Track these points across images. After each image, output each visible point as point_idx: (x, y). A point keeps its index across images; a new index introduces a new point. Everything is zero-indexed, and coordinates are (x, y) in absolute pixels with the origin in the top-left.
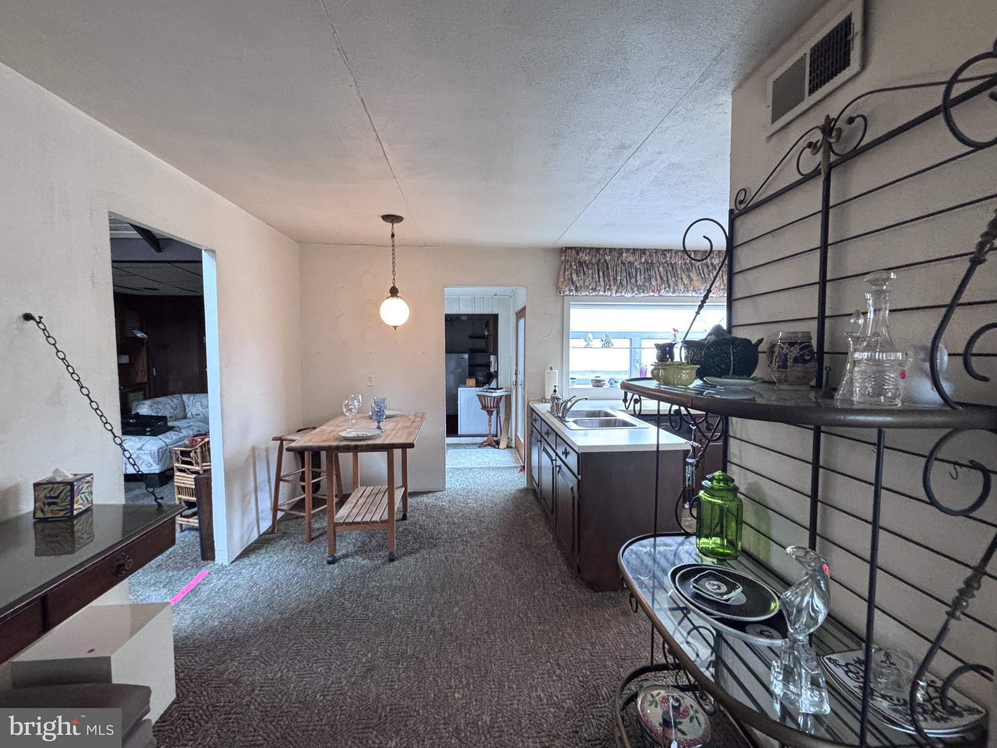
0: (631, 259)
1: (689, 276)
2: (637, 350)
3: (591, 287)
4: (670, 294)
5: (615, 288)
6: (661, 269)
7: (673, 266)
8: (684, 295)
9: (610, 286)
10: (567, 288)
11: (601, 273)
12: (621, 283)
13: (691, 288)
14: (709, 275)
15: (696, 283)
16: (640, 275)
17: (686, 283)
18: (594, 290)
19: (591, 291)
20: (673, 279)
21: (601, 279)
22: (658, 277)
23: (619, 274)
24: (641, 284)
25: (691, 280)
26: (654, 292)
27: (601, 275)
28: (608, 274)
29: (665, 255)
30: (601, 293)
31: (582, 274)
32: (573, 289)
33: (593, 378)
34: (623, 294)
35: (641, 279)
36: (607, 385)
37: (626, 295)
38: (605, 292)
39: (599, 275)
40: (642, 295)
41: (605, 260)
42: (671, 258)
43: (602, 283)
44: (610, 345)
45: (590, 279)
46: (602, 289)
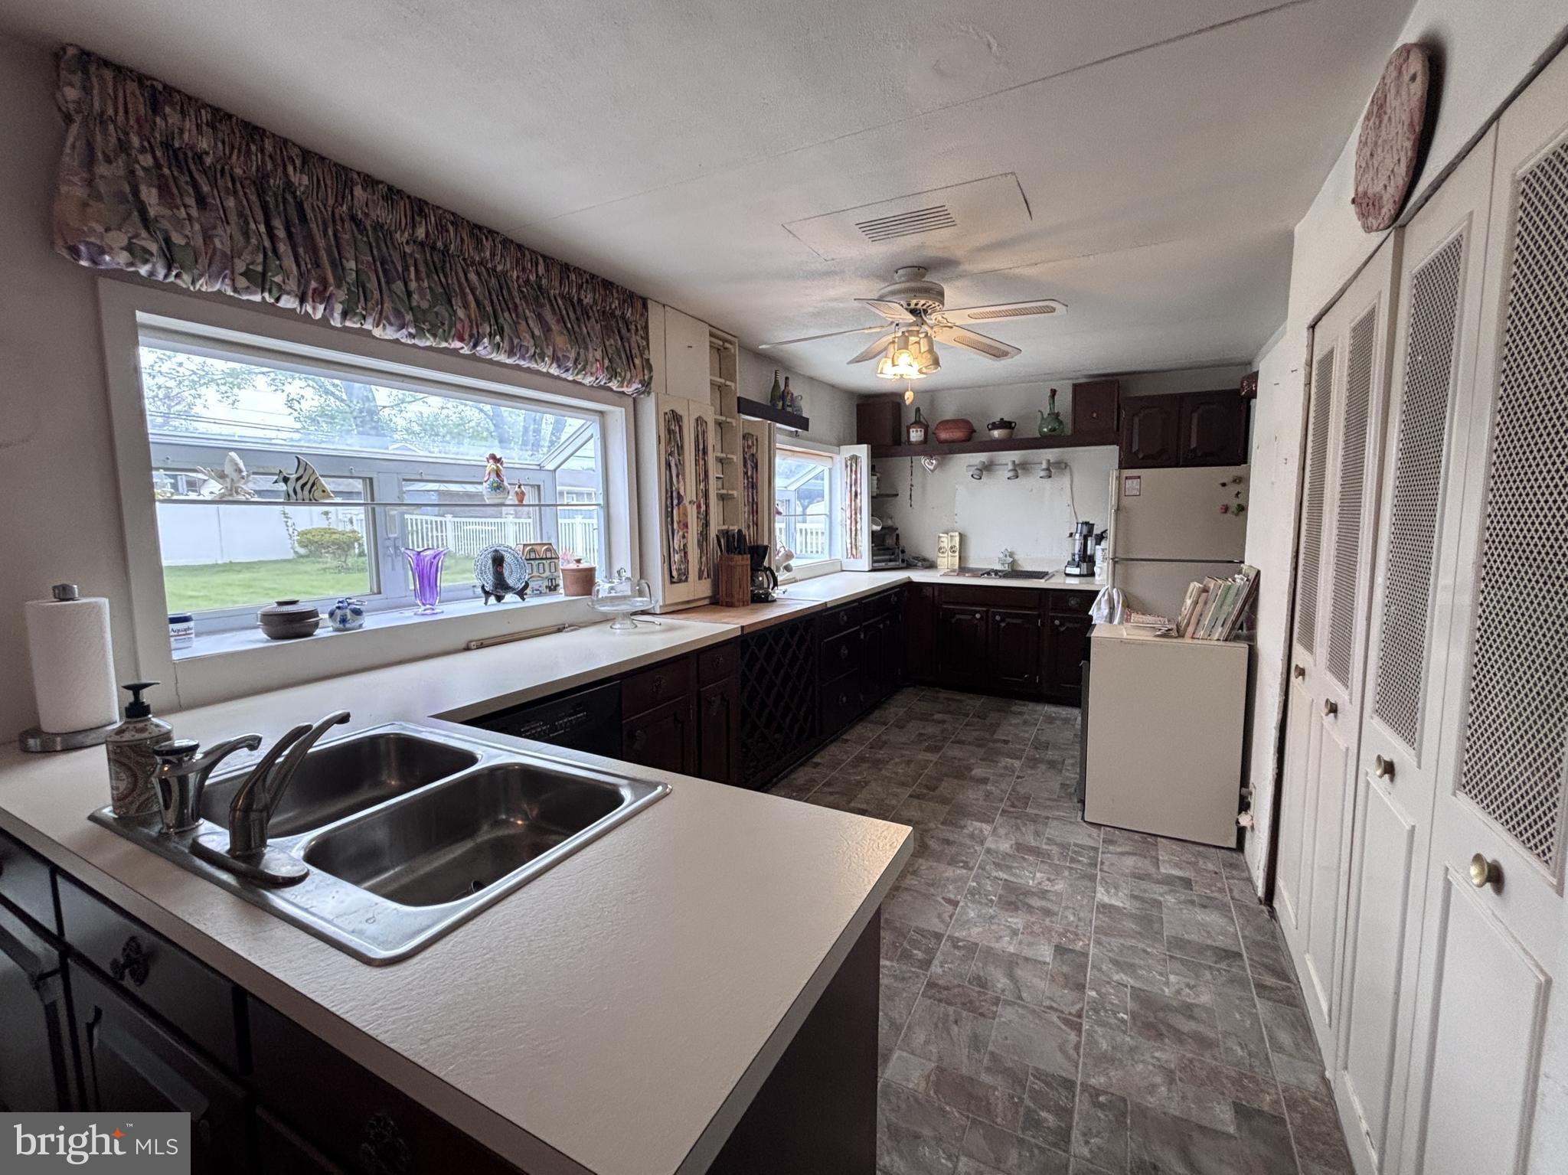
0: (381, 213)
1: (540, 318)
2: (394, 512)
3: (240, 266)
4: (502, 358)
5: (342, 294)
6: (473, 277)
7: (502, 278)
8: (534, 366)
9: (324, 283)
10: (118, 239)
11: (277, 223)
12: (360, 284)
13: (550, 352)
14: (579, 327)
15: (560, 340)
16: (418, 279)
17: (537, 332)
18: (260, 281)
19: (242, 282)
20: (506, 314)
21: (282, 248)
22: (470, 298)
23: (349, 252)
24: (425, 305)
25: (547, 329)
26: (462, 339)
27: (281, 233)
28: (310, 236)
29: (479, 242)
30: (288, 302)
31: (191, 201)
32: (153, 248)
33: (269, 604)
34: (368, 326)
35: (420, 288)
36: (325, 630)
37: (377, 332)
38: (302, 301)
39: (270, 229)
40: (429, 342)
41: (289, 184)
42: (493, 255)
43: (289, 262)
44: (317, 494)
45: (234, 229)
46: (292, 285)
